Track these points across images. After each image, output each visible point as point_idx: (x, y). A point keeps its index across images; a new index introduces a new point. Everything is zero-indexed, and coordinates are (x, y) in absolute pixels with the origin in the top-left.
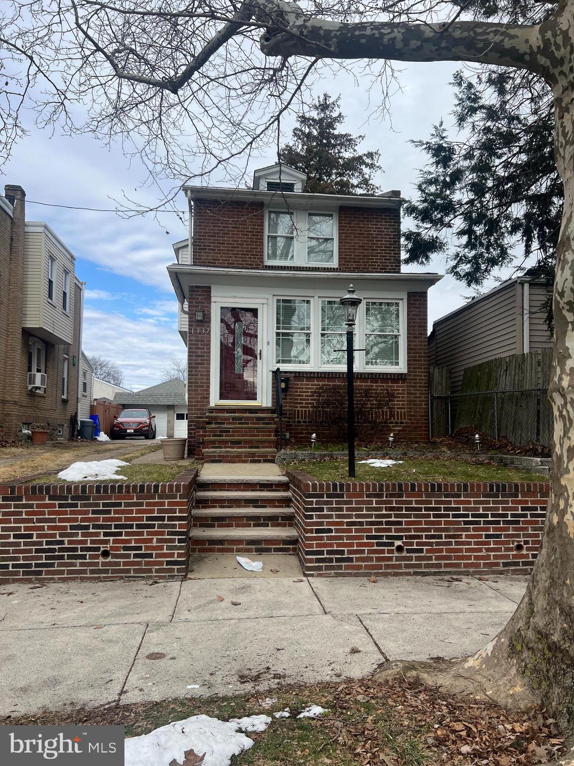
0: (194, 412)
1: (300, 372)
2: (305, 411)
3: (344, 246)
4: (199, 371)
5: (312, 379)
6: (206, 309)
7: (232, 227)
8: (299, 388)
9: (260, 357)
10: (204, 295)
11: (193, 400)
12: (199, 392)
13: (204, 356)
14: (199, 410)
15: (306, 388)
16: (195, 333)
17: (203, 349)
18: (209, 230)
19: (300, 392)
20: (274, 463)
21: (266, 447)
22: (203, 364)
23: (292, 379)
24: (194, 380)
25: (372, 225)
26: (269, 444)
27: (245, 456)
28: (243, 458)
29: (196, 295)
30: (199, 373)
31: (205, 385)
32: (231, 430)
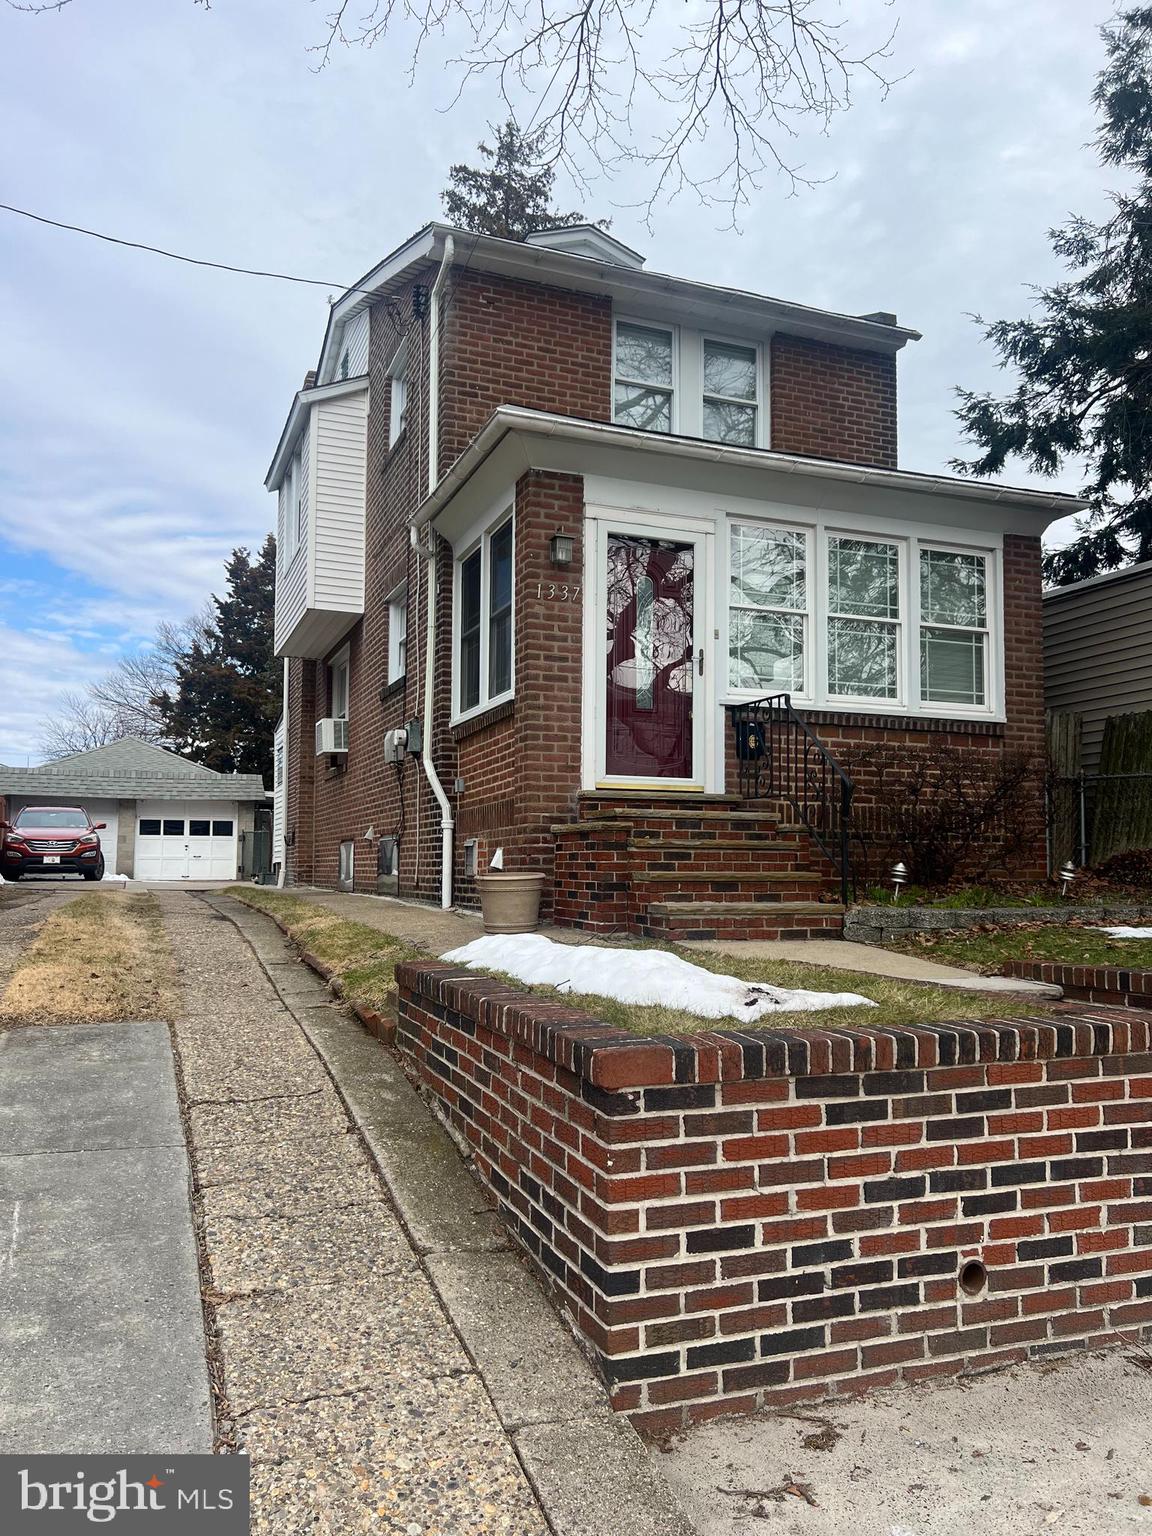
0: (542, 804)
4: (555, 698)
9: (701, 668)
10: (566, 499)
11: (542, 774)
12: (555, 752)
13: (565, 659)
14: (555, 799)
16: (546, 597)
17: (565, 639)
18: (484, 347)
20: (842, 939)
22: (565, 679)
28: (765, 928)
29: (546, 495)
30: (555, 704)
31: (569, 735)
32: (692, 852)
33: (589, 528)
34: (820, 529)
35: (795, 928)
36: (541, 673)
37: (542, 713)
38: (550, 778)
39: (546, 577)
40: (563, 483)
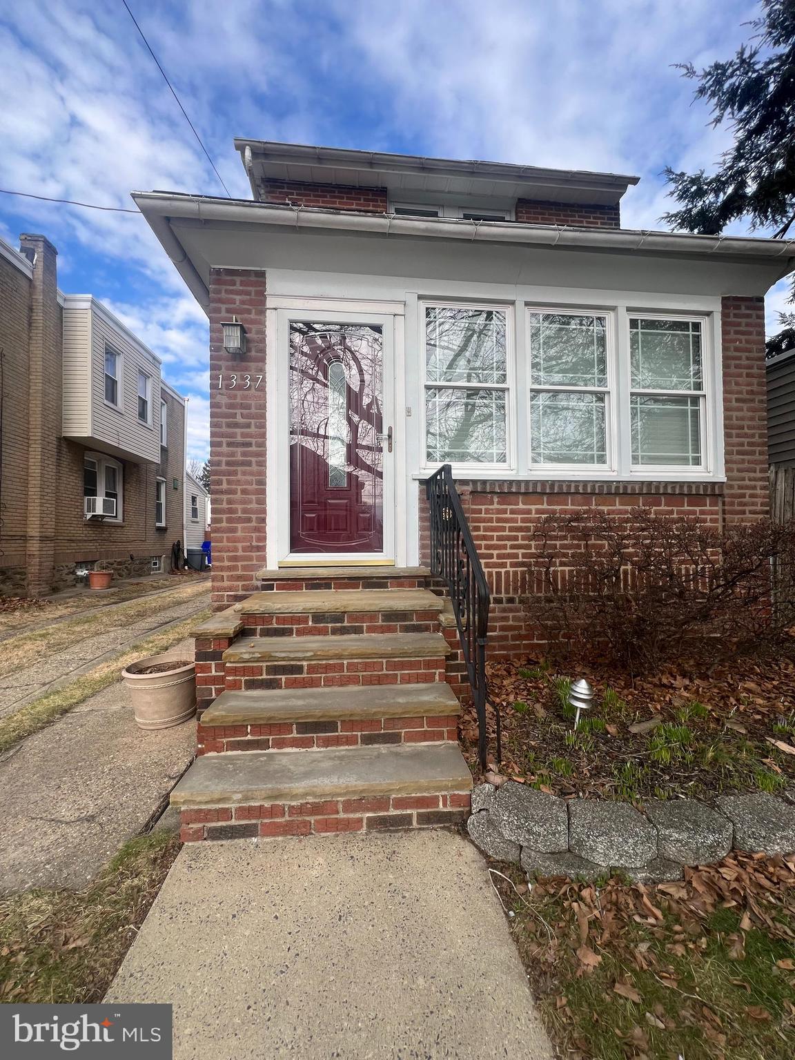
0: (226, 584)
1: (484, 482)
2: (499, 574)
4: (238, 482)
5: (512, 498)
6: (254, 328)
8: (484, 520)
9: (390, 444)
10: (248, 293)
11: (225, 555)
12: (239, 534)
13: (249, 444)
14: (239, 578)
15: (499, 520)
16: (227, 387)
17: (248, 426)
19: (486, 529)
20: (463, 832)
21: (423, 737)
22: (249, 464)
23: (467, 497)
24: (225, 506)
26: (434, 724)
27: (349, 807)
28: (342, 815)
29: (226, 291)
30: (239, 488)
31: (254, 517)
32: (305, 663)
33: (270, 317)
34: (520, 305)
35: (392, 812)
36: (224, 459)
37: (225, 497)
38: (235, 559)
39: (228, 368)
40: (243, 278)
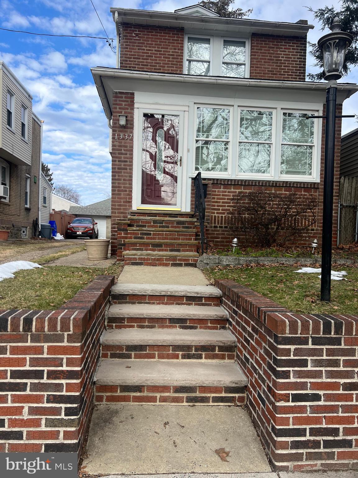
0: (117, 215)
1: (217, 180)
2: (222, 217)
3: (255, 70)
4: (122, 176)
5: (229, 186)
6: (129, 115)
7: (155, 51)
8: (217, 195)
9: (181, 163)
10: (127, 101)
11: (117, 204)
12: (122, 196)
13: (126, 161)
14: (122, 213)
15: (223, 195)
16: (119, 139)
17: (126, 154)
18: (134, 52)
19: (217, 199)
20: (196, 267)
21: (187, 251)
22: (126, 169)
23: (210, 185)
24: (117, 185)
25: (280, 51)
26: (190, 247)
27: (166, 260)
28: (165, 262)
29: (119, 101)
30: (122, 178)
31: (128, 190)
32: (152, 232)
33: (136, 111)
34: (236, 107)
35: (178, 262)
36: (117, 167)
37: (117, 181)
38: (120, 205)
39: (119, 131)
40: (126, 96)
